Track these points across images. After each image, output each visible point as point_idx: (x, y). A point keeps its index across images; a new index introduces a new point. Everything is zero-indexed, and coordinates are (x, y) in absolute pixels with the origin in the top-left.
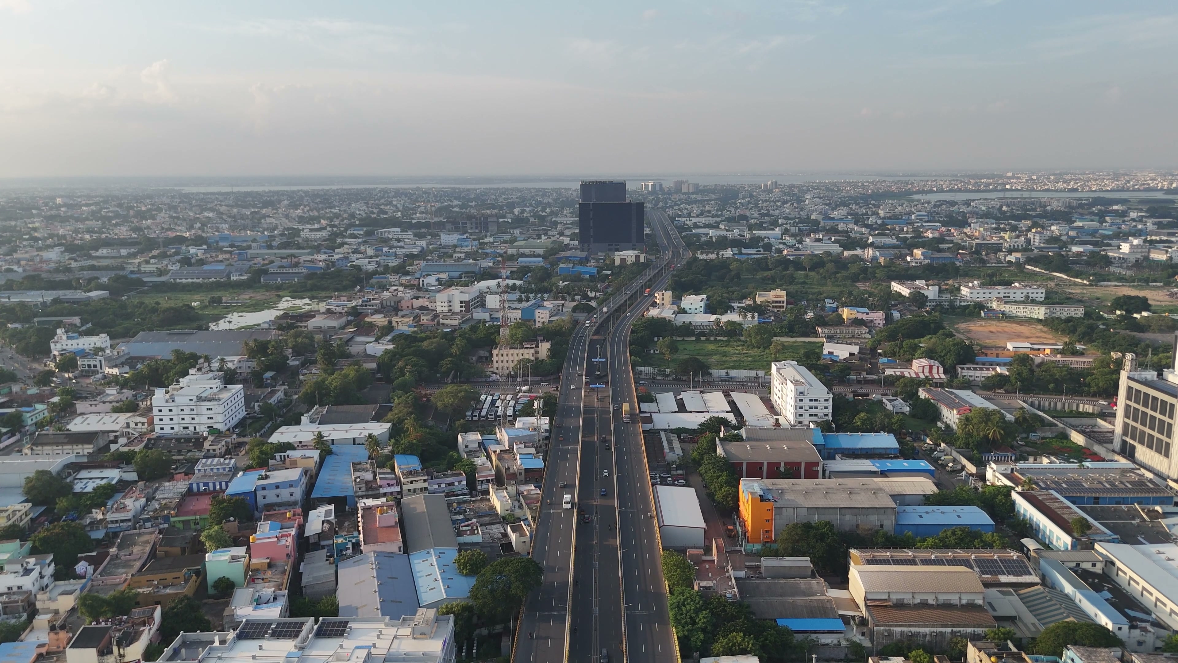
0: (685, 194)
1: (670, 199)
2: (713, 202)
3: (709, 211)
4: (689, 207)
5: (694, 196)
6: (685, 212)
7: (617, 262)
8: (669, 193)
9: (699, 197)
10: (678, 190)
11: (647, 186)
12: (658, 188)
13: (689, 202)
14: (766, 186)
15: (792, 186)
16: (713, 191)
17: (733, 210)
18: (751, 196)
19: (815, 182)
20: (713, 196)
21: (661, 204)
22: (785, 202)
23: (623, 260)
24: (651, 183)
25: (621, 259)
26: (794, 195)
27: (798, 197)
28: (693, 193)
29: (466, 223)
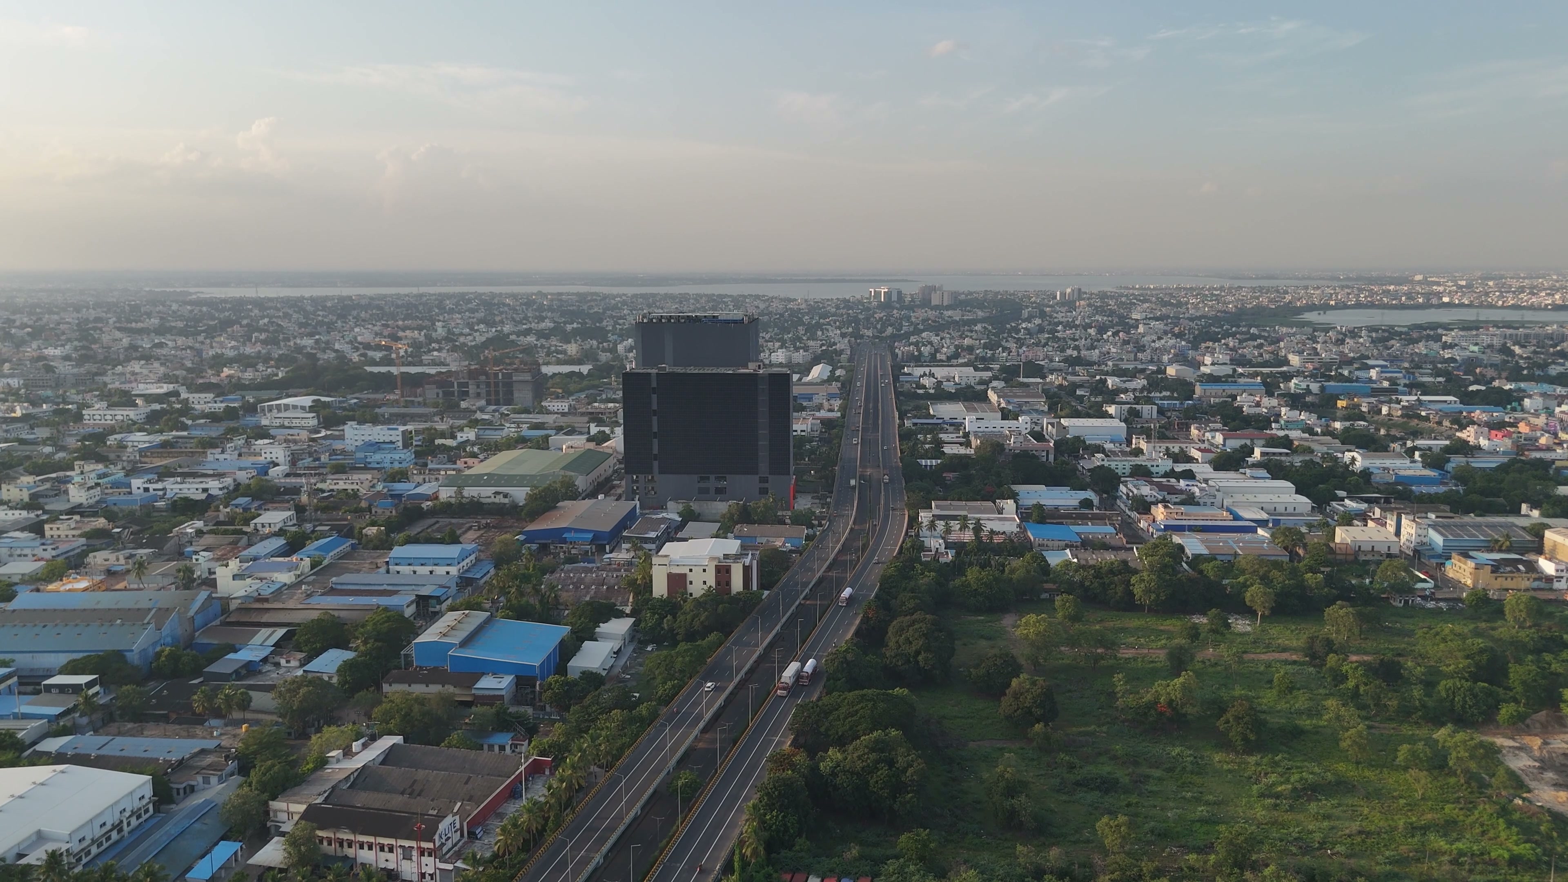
0: (935, 308)
1: (908, 318)
2: (979, 327)
3: (970, 349)
4: (935, 339)
5: (950, 313)
6: (926, 350)
7: (660, 588)
8: (911, 308)
9: (956, 315)
10: (926, 303)
11: (878, 294)
12: (894, 298)
13: (938, 328)
14: (1063, 294)
15: (1103, 296)
16: (980, 304)
17: (1012, 345)
18: (1043, 315)
19: (1134, 288)
20: (980, 314)
21: (890, 330)
22: (1102, 330)
23: (677, 581)
24: (884, 290)
25: (671, 577)
26: (1112, 313)
27: (1122, 317)
28: (948, 308)
29: (466, 385)
